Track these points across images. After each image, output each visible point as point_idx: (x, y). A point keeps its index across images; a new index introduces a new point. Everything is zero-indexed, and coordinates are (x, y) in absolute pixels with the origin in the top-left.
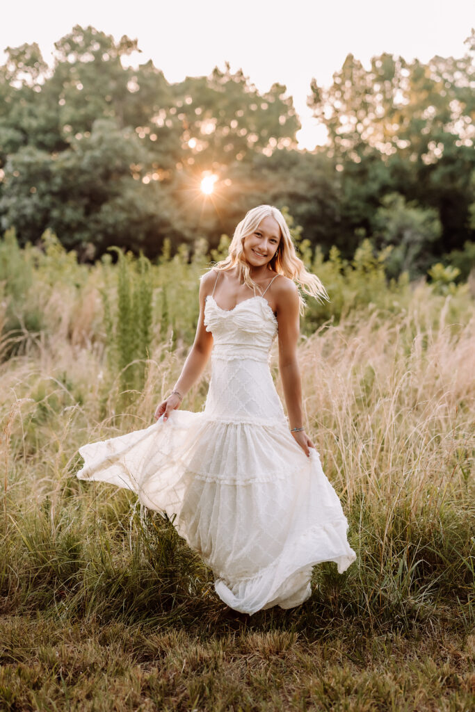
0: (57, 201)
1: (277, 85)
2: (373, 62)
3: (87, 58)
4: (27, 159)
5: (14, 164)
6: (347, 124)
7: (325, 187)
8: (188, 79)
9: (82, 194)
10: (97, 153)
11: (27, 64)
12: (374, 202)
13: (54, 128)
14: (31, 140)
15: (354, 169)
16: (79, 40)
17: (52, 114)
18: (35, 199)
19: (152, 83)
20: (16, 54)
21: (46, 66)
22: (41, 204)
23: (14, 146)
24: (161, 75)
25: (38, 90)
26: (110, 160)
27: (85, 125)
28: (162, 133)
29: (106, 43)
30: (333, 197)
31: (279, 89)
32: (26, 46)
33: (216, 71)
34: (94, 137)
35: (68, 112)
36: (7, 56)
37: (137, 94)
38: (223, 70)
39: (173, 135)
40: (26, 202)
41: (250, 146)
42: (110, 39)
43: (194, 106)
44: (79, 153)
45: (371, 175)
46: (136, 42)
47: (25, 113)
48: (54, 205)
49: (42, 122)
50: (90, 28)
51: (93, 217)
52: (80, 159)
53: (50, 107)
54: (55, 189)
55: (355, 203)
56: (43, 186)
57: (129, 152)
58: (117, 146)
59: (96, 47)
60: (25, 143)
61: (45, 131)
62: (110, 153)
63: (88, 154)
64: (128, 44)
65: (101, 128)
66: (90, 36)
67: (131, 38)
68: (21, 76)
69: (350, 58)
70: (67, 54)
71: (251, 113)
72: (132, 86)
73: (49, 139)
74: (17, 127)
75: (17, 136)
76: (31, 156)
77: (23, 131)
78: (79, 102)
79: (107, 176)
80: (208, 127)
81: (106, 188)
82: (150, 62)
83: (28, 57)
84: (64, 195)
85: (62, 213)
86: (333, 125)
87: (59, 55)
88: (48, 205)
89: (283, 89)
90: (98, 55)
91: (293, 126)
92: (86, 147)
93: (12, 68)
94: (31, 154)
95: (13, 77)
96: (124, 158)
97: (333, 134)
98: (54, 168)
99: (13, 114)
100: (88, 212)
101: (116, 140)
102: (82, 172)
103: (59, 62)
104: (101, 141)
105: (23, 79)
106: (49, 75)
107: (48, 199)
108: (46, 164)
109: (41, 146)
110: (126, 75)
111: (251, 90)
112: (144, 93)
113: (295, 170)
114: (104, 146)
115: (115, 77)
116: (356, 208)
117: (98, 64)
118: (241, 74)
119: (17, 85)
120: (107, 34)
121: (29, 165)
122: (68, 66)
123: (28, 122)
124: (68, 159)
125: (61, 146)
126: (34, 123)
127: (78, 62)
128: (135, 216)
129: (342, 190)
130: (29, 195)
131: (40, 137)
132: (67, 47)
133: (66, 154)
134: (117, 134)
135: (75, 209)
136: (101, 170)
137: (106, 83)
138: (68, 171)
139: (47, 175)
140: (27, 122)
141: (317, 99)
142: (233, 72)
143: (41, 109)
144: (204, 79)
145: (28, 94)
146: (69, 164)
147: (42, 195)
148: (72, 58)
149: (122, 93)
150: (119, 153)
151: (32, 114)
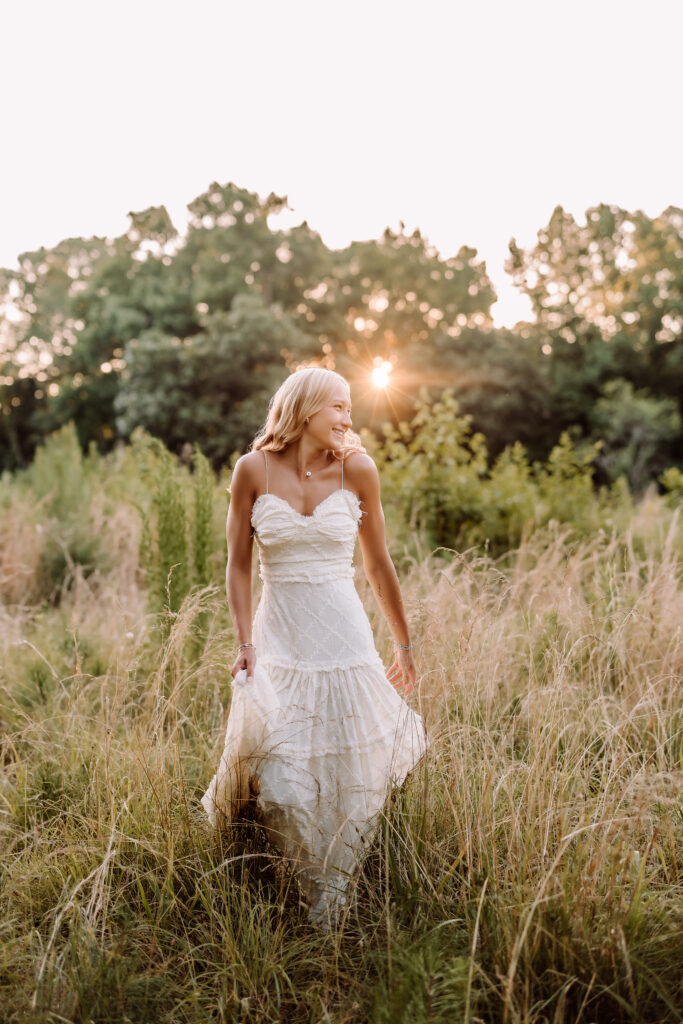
0: (187, 397)
1: (465, 248)
2: (588, 217)
3: (227, 221)
4: (150, 346)
5: (135, 352)
6: (556, 294)
7: (530, 374)
8: (354, 245)
9: (218, 388)
10: (237, 337)
11: (154, 230)
12: (593, 392)
13: (185, 307)
14: (157, 323)
15: (566, 350)
16: (216, 199)
17: (183, 290)
18: (159, 394)
19: (307, 250)
20: (140, 219)
21: (173, 232)
22: (167, 402)
23: (135, 330)
24: (318, 239)
25: (167, 263)
26: (253, 345)
27: (223, 302)
28: (321, 310)
29: (249, 201)
30: (539, 387)
31: (468, 253)
32: (152, 209)
33: (387, 233)
34: (233, 317)
35: (202, 287)
36: (129, 222)
37: (291, 263)
38: (396, 230)
39: (335, 314)
40: (149, 399)
41: (432, 324)
42: (255, 197)
43: (361, 276)
45: (589, 357)
46: (286, 199)
47: (150, 290)
48: (183, 403)
49: (170, 300)
50: (230, 185)
51: (232, 416)
52: (216, 344)
53: (180, 282)
54: (185, 382)
55: (567, 394)
56: (169, 378)
57: (278, 334)
58: (262, 327)
59: (238, 206)
60: (149, 326)
61: (173, 311)
62: (252, 337)
63: (226, 338)
64: (277, 202)
65: (243, 305)
66: (229, 193)
67: (280, 195)
68: (146, 245)
69: (559, 211)
70: (201, 216)
71: (433, 283)
72: (283, 254)
73: (178, 321)
74: (139, 307)
75: (140, 318)
76: (155, 342)
77: (148, 313)
78: (218, 274)
79: (250, 365)
80: (379, 303)
82: (305, 224)
83: (154, 222)
84: (195, 390)
85: (194, 413)
86: (538, 295)
87: (193, 218)
88: (176, 403)
89: (473, 253)
90: (240, 217)
91: (486, 299)
92: (224, 329)
93: (134, 236)
94: (155, 340)
95: (136, 246)
96: (271, 342)
97: (539, 308)
98: (183, 357)
99: (136, 292)
100: (226, 410)
101: (260, 320)
102: (217, 360)
103: (193, 227)
104: (242, 321)
105: (149, 248)
106: (180, 243)
107: (176, 395)
109: (169, 330)
110: (274, 240)
111: (430, 253)
112: (299, 263)
113: (489, 354)
114: (246, 328)
115: (261, 243)
116: (569, 400)
117: (240, 228)
118: (417, 234)
119: (140, 256)
120: (251, 190)
121: (151, 354)
122: (204, 231)
123: (154, 302)
124: (201, 345)
125: (193, 329)
126: (160, 302)
127: (216, 227)
129: (551, 377)
130: (152, 392)
131: (168, 319)
132: (203, 208)
133: (199, 338)
134: (264, 313)
135: (210, 407)
136: (242, 358)
137: (250, 250)
138: (202, 360)
139: (175, 366)
140: (151, 301)
141: (517, 262)
142: (408, 233)
143: (169, 283)
144: (373, 243)
145: (155, 267)
146: (203, 351)
147: (169, 391)
148: (208, 222)
149: (270, 263)
150: (265, 336)
151: (158, 291)
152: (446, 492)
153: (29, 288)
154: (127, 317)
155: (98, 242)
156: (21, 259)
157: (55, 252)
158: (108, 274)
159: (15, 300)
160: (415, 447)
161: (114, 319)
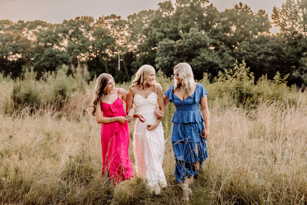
0: (176, 58)
1: (261, 11)
3: (188, 5)
4: (165, 43)
5: (161, 45)
6: (289, 25)
7: (280, 49)
8: (226, 10)
9: (185, 55)
10: (191, 40)
11: (167, 9)
12: (299, 55)
13: (176, 31)
14: (167, 36)
15: (292, 42)
17: (175, 26)
18: (168, 57)
19: (212, 13)
20: (163, 5)
21: (173, 9)
22: (170, 59)
23: (161, 38)
24: (216, 9)
25: (171, 17)
26: (195, 42)
27: (187, 30)
28: (216, 31)
30: (283, 54)
32: (166, 2)
33: (236, 7)
34: (190, 34)
35: (181, 25)
36: (159, 6)
37: (206, 17)
38: (239, 6)
39: (220, 32)
40: (165, 58)
41: (250, 34)
43: (228, 21)
44: (184, 40)
45: (299, 44)
47: (166, 26)
48: (175, 59)
49: (171, 29)
52: (185, 42)
53: (174, 24)
54: (175, 53)
55: (292, 55)
56: (171, 52)
57: (203, 39)
58: (198, 37)
59: (191, 1)
60: (165, 37)
61: (172, 33)
62: (195, 40)
63: (187, 40)
65: (192, 31)
68: (164, 13)
70: (181, 4)
71: (251, 22)
72: (205, 15)
73: (174, 35)
74: (162, 32)
75: (163, 35)
77: (165, 33)
78: (185, 21)
79: (194, 48)
81: (194, 53)
82: (212, 5)
83: (167, 6)
84: (178, 56)
86: (283, 26)
87: (178, 5)
88: (173, 59)
89: (264, 12)
90: (192, 4)
91: (267, 27)
92: (187, 38)
93: (161, 10)
94: (166, 41)
95: (161, 14)
97: (283, 29)
98: (175, 46)
99: (161, 27)
101: (197, 35)
102: (185, 47)
103: (178, 7)
104: (192, 35)
106: (174, 12)
108: (172, 44)
109: (171, 38)
110: (202, 10)
112: (209, 17)
113: (267, 43)
114: (193, 37)
115: (198, 12)
116: (292, 57)
117: (192, 7)
118: (246, 7)
119: (163, 16)
121: (166, 45)
122: (182, 8)
124: (180, 42)
125: (178, 37)
126: (169, 30)
127: (185, 7)
128: (205, 63)
129: (287, 50)
130: (166, 56)
131: (171, 35)
132: (181, 1)
133: (179, 41)
134: (199, 32)
136: (192, 46)
137: (195, 14)
138: (180, 47)
139: (172, 49)
140: (166, 30)
141: (276, 15)
143: (171, 25)
144: (232, 10)
145: (167, 20)
146: (181, 44)
147: (171, 56)
148: (183, 6)
149: (201, 17)
150: (199, 40)
151: (168, 27)
152: (242, 88)
153: (131, 26)
154: (159, 34)
155: (151, 12)
156: (129, 18)
157: (138, 15)
158: (153, 22)
159: (127, 30)
160: (234, 76)
161: (155, 35)
